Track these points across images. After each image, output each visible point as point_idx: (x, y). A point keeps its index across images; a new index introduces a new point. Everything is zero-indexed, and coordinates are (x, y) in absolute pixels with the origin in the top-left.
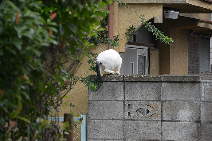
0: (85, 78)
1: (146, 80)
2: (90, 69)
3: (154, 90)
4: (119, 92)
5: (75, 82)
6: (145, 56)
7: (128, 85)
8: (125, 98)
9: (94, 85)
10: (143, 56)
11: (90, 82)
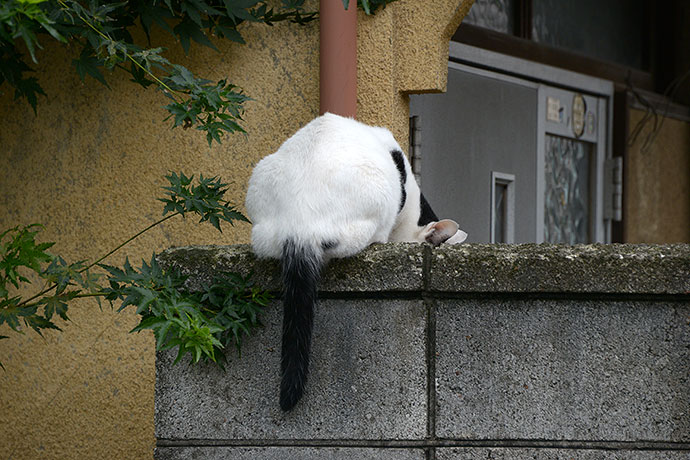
0: (136, 266)
1: (601, 287)
2: (171, 204)
3: (663, 361)
4: (395, 377)
5: (61, 302)
6: (591, 147)
7: (458, 322)
8: (440, 421)
9: (197, 318)
10: (576, 140)
11: (165, 298)
